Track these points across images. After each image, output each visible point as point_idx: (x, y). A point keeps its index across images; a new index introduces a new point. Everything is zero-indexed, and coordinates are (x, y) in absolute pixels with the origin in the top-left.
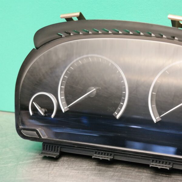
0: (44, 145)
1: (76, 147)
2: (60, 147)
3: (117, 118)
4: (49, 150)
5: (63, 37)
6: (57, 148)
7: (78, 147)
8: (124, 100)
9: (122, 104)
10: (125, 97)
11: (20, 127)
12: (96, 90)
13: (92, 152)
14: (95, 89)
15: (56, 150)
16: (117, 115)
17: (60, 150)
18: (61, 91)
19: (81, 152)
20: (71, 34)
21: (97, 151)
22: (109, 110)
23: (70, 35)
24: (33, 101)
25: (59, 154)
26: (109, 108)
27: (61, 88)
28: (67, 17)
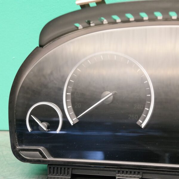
0: (50, 168)
1: (93, 167)
2: (71, 169)
3: (142, 127)
4: (57, 173)
5: (80, 29)
6: (68, 170)
7: (94, 167)
8: (149, 105)
9: (148, 109)
10: (150, 101)
11: (17, 147)
12: (113, 95)
13: (113, 172)
14: (111, 94)
15: (66, 172)
16: (141, 124)
17: (72, 171)
18: (66, 99)
19: (98, 173)
20: (92, 25)
21: (119, 169)
22: (131, 118)
23: (90, 26)
24: (31, 114)
25: (70, 177)
26: (130, 115)
27: (66, 95)
28: (82, 3)
